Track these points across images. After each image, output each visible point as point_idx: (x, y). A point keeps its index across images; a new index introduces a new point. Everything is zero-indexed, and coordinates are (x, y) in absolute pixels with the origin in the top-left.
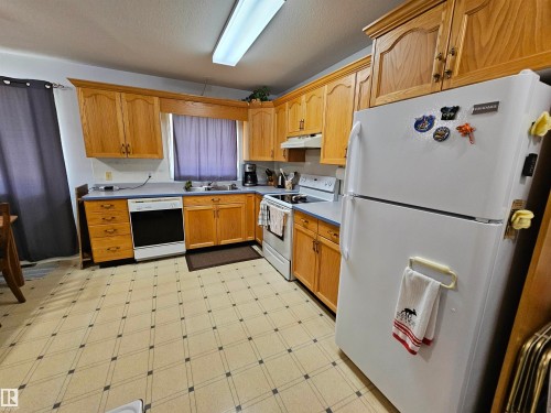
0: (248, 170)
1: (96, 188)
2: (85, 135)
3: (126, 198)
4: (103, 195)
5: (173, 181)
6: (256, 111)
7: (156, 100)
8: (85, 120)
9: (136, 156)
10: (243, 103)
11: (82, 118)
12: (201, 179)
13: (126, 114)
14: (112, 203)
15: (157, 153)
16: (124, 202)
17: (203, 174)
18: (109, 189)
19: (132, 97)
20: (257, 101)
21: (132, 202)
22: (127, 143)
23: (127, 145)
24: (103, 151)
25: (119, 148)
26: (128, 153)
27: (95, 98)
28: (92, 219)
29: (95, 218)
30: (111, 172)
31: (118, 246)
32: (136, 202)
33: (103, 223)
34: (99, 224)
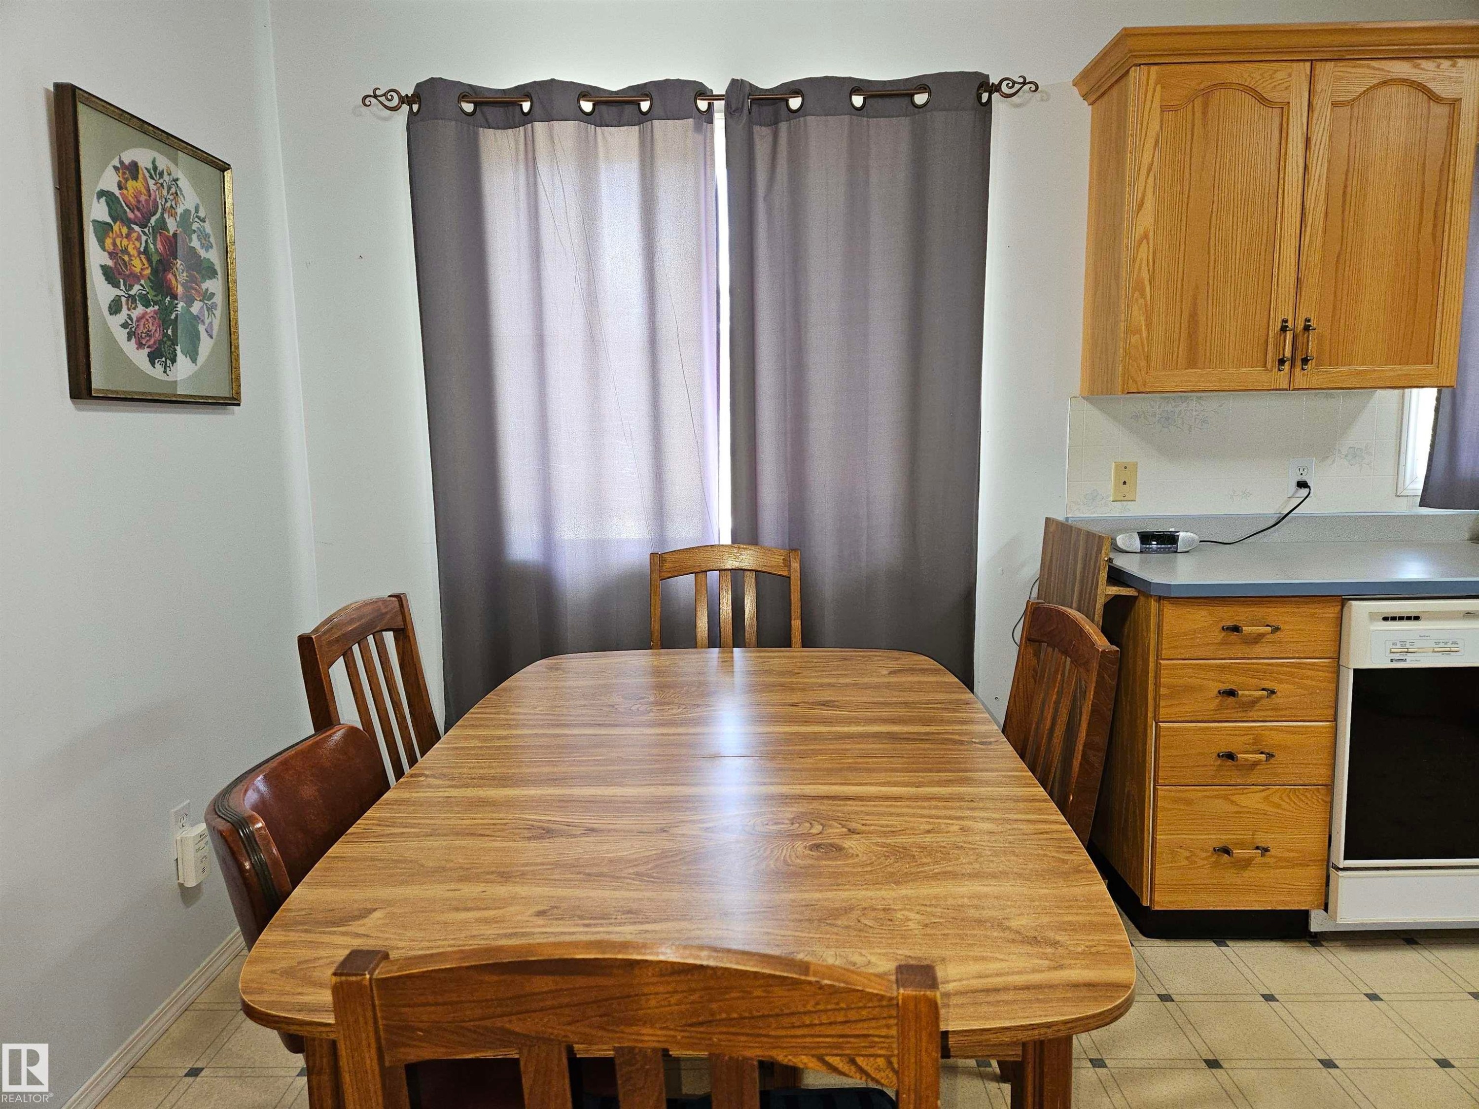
7: (1473, 75)
14: (1280, 614)
15: (1431, 359)
16: (1327, 612)
21: (1372, 616)
22: (1302, 315)
23: (1300, 326)
24: (1192, 362)
25: (1262, 341)
26: (1299, 363)
27: (1206, 105)
28: (1178, 692)
29: (1190, 689)
30: (1135, 465)
31: (1262, 839)
32: (1385, 619)
33: (1217, 717)
34: (1200, 718)
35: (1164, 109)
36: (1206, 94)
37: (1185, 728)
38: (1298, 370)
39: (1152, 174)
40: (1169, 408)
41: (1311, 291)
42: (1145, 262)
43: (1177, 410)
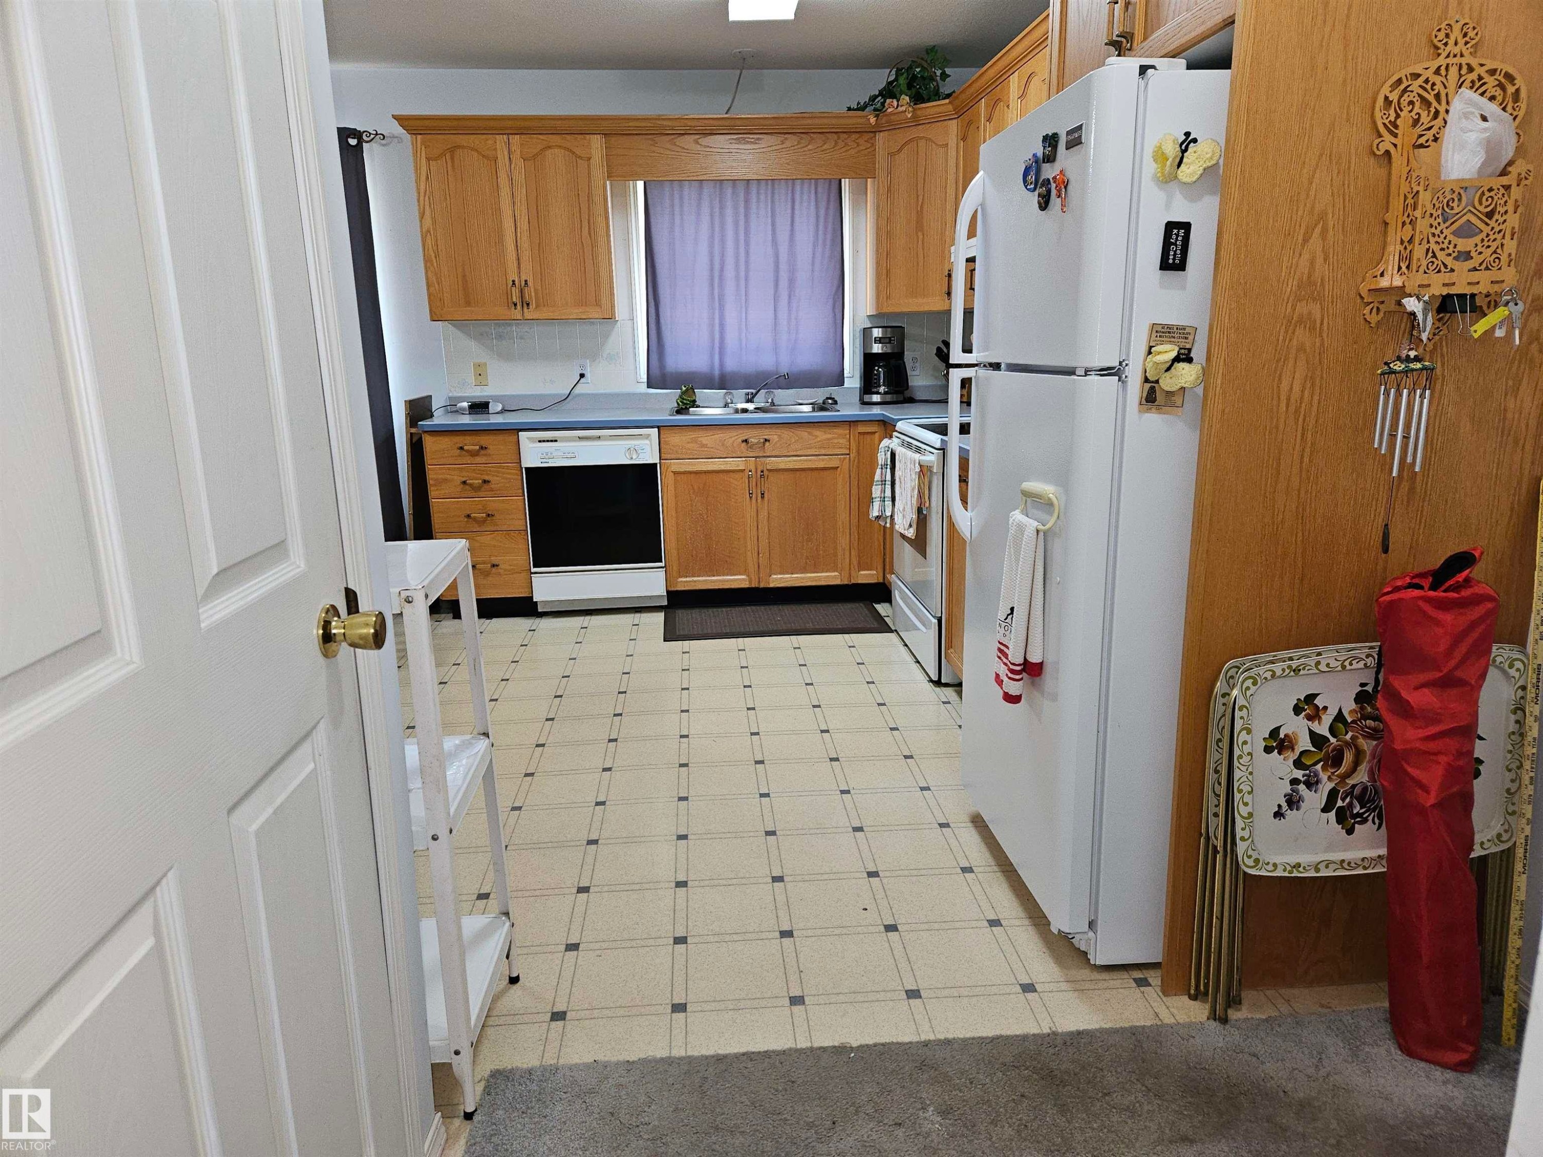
0: (877, 348)
1: (451, 408)
2: (427, 261)
3: (516, 430)
4: (466, 420)
5: (643, 388)
6: (901, 137)
7: (597, 144)
8: (428, 222)
9: (545, 313)
10: (857, 119)
11: (422, 216)
12: (724, 382)
13: (521, 194)
14: (484, 440)
15: (598, 303)
16: (512, 438)
17: (731, 365)
18: (479, 407)
19: (536, 143)
20: (902, 106)
21: (531, 439)
22: (523, 278)
23: (523, 283)
24: (468, 303)
25: (505, 291)
26: (525, 305)
27: (452, 158)
28: (439, 482)
29: (446, 480)
30: (485, 364)
31: (494, 560)
32: (540, 441)
33: (463, 495)
34: (453, 496)
35: (428, 159)
36: (453, 150)
37: (446, 502)
38: (525, 310)
39: (427, 197)
40: (500, 330)
41: (527, 266)
42: (430, 246)
43: (505, 331)
